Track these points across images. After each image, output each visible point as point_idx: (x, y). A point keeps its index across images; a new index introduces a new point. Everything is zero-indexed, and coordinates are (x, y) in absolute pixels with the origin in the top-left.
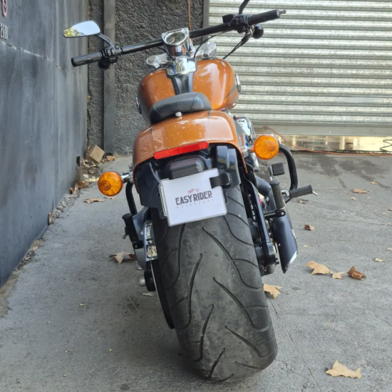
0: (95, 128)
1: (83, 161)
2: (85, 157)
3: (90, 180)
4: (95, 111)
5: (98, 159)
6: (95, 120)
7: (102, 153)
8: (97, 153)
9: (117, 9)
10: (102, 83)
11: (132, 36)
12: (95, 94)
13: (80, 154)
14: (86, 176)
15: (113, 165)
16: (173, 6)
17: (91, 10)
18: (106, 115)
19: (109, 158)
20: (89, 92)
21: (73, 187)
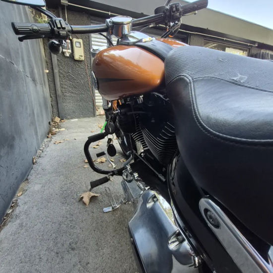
0: (55, 110)
1: (52, 123)
2: (52, 121)
3: (56, 130)
4: (54, 104)
5: (58, 122)
6: (55, 107)
7: (59, 119)
8: (57, 119)
9: (58, 65)
10: (56, 93)
11: (65, 76)
12: (53, 98)
13: (50, 121)
14: (54, 129)
15: (64, 123)
16: (80, 65)
17: (47, 65)
18: (59, 105)
19: (62, 121)
20: (51, 97)
21: (49, 134)
